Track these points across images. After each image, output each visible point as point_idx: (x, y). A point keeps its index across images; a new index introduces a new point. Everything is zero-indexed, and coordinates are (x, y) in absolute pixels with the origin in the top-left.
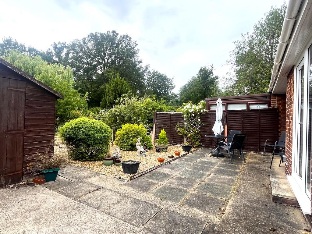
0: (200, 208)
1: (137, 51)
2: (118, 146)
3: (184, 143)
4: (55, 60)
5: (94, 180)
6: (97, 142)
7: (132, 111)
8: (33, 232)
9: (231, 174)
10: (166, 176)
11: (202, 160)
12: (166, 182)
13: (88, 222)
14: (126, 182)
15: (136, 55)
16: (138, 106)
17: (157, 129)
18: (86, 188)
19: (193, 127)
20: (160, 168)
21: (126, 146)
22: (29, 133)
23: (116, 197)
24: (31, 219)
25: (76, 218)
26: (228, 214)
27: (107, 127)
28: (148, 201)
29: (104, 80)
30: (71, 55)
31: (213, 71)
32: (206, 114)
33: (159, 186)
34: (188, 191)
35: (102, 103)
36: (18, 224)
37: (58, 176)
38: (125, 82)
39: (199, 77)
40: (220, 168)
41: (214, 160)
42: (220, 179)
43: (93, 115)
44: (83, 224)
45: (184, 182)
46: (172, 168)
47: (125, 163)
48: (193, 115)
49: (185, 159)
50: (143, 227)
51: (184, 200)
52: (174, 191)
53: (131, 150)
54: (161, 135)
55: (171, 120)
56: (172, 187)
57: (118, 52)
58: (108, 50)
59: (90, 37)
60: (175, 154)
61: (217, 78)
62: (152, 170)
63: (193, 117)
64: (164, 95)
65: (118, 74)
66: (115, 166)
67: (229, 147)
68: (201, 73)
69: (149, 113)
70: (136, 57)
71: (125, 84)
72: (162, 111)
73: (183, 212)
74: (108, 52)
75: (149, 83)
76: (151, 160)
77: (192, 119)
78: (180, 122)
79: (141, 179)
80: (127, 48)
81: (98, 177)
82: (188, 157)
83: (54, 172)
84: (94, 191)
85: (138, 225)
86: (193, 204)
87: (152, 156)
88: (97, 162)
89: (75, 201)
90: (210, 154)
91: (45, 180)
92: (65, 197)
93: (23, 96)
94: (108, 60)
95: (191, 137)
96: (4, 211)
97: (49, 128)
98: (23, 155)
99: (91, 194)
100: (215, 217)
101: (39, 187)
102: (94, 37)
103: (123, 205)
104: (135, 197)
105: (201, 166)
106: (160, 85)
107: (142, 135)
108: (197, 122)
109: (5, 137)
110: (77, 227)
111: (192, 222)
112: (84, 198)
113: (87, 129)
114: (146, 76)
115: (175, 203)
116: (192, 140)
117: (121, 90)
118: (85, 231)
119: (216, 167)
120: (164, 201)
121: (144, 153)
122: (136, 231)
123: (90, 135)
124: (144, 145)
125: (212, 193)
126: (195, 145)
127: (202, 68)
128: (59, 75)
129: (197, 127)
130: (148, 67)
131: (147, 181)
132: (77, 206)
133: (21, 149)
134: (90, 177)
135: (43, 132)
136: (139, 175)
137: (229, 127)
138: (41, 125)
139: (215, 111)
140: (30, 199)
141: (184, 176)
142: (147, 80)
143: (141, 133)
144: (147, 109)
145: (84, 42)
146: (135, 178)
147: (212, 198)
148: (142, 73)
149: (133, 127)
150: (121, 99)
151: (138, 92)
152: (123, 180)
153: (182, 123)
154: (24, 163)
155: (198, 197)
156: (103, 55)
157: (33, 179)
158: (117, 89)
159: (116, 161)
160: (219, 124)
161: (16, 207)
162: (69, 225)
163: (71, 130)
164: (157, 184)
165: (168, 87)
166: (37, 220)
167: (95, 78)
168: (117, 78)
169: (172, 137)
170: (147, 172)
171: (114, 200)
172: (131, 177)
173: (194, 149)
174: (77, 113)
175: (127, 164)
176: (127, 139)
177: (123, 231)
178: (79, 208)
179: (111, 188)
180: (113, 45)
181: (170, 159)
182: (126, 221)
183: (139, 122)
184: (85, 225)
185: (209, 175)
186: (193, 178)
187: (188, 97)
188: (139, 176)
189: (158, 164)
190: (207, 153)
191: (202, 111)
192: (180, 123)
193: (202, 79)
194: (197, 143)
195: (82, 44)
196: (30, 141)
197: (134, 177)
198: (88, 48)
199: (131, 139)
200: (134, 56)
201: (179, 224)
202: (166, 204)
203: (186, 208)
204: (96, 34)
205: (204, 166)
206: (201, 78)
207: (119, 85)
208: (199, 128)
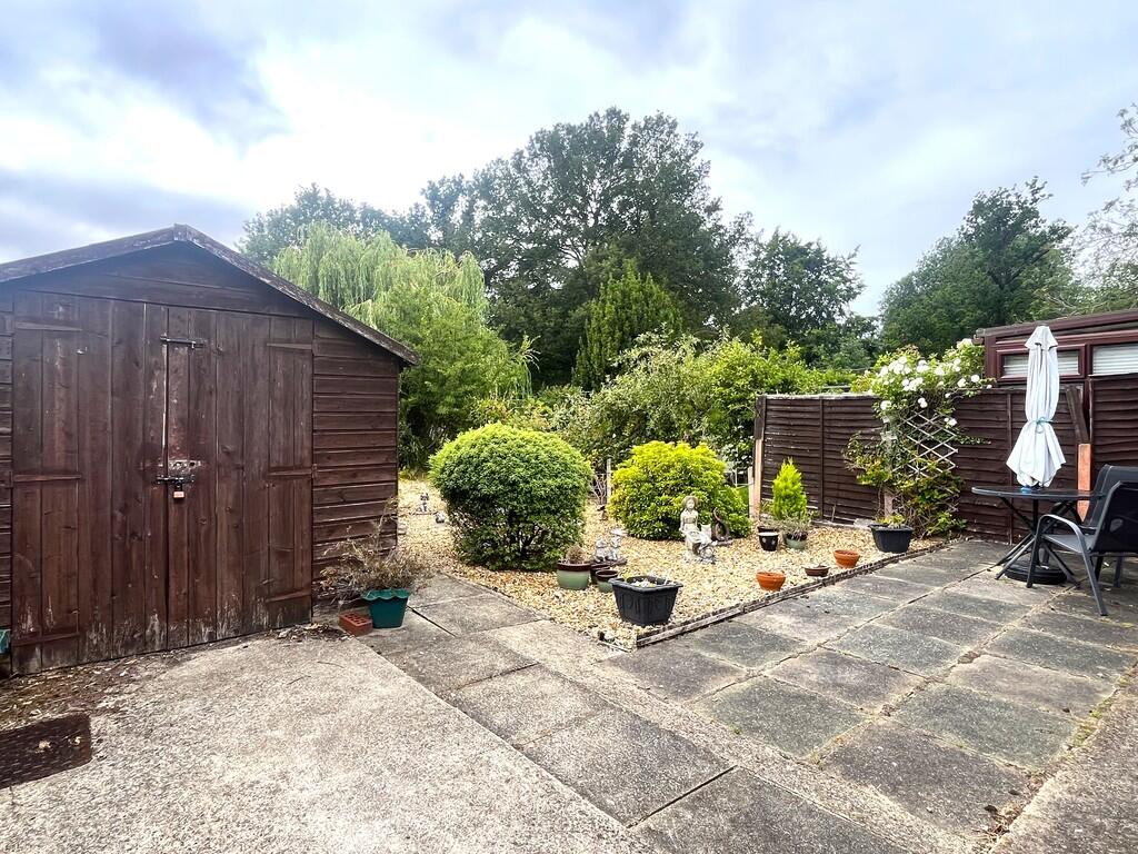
0: (895, 790)
1: (699, 170)
2: (620, 522)
3: (882, 515)
4: (433, 237)
5: (516, 638)
6: (538, 506)
7: (676, 395)
8: (306, 778)
9: (1088, 662)
10: (775, 643)
11: (951, 590)
12: (770, 669)
13: (461, 773)
14: (620, 653)
15: (696, 184)
16: (695, 373)
17: (769, 461)
18: (482, 658)
19: (921, 450)
20: (758, 613)
21: (647, 522)
22: (325, 476)
23: (572, 703)
24: (311, 737)
25: (430, 757)
26: (1028, 837)
27: (572, 456)
28: (682, 734)
29: (586, 287)
30: (478, 217)
31: (1039, 207)
32: (982, 394)
33: (740, 681)
34: (859, 713)
35: (578, 371)
36: (275, 747)
37: (408, 613)
38: (655, 288)
39: (968, 237)
40: (1036, 631)
41: (1016, 592)
42: (1021, 677)
43: (545, 412)
44: (446, 777)
45: (847, 674)
46: (811, 617)
47: (625, 584)
48: (923, 403)
49: (875, 582)
50: (642, 825)
51: (830, 745)
52: (796, 709)
53: (666, 539)
54: (782, 485)
55: (826, 424)
56: (793, 690)
57: (632, 184)
58: (596, 181)
59: (538, 146)
60: (835, 560)
61: (1059, 233)
62: (724, 618)
63: (920, 409)
64: (815, 325)
65: (630, 264)
66: (597, 593)
67: (1091, 542)
68: (980, 220)
69: (740, 400)
70: (697, 190)
71: (654, 298)
72: (789, 391)
73: (814, 794)
74: (596, 187)
75: (755, 283)
76: (732, 578)
77: (918, 420)
78: (864, 432)
79: (677, 647)
80: (663, 164)
81: (530, 627)
82: (890, 574)
83: (395, 599)
84: (507, 673)
85: (627, 815)
86: (869, 767)
87: (742, 563)
88: (539, 574)
89: (439, 700)
90: (999, 569)
91: (370, 622)
92: (414, 682)
93: (306, 366)
94: (596, 216)
95: (913, 492)
96: (252, 704)
97: (382, 460)
98: (313, 543)
99: (496, 684)
100: (957, 842)
101: (353, 644)
102: (549, 144)
103: (591, 734)
104: (640, 710)
105: (939, 617)
106: (796, 286)
107: (706, 484)
108: (942, 431)
109: (265, 487)
110: (427, 785)
111: (846, 840)
112: (472, 693)
113: (504, 462)
114: (742, 259)
115: (788, 754)
116: (916, 506)
117: (641, 319)
118: (446, 801)
119: (1015, 624)
120: (748, 742)
121: (708, 551)
122: (610, 834)
123: (514, 483)
124: (715, 522)
125: (970, 734)
126: (934, 529)
127: (985, 200)
128: (443, 285)
129: (943, 450)
130: (745, 223)
131: (697, 656)
132: (441, 718)
133: (306, 526)
134: (504, 624)
135: (366, 473)
136: (672, 631)
137: (1099, 451)
138: (358, 452)
139: (1023, 382)
140: (321, 677)
141: (854, 654)
142: (746, 272)
143: (700, 475)
144: (732, 385)
145: (517, 166)
146: (654, 643)
147: (963, 755)
148: (723, 251)
149: (673, 456)
150: (634, 353)
151: (710, 320)
152: (610, 645)
153: (873, 434)
154: (316, 566)
155: (895, 742)
156: (579, 199)
157: (341, 619)
158: (627, 318)
159: (599, 573)
160: (1041, 438)
161: (281, 697)
162: (405, 774)
163: (458, 465)
164: (733, 672)
165: (831, 292)
166: (325, 745)
167: (556, 286)
168: (626, 276)
169: (834, 493)
170: (704, 622)
171: (563, 713)
172: (639, 638)
173: (928, 544)
174: (496, 409)
175: (631, 590)
176: (652, 499)
177: (566, 825)
178: (446, 726)
179: (563, 671)
180: (611, 160)
181: (811, 580)
182: (589, 792)
183: (701, 433)
184: (452, 781)
185: (970, 658)
186: (893, 663)
187: (917, 328)
188: (671, 638)
189: (759, 593)
190: (985, 560)
191: (962, 383)
192: (867, 434)
193: (985, 245)
194: (943, 518)
195: (513, 171)
196: (327, 500)
197: (653, 638)
198: (529, 183)
199: (664, 497)
200: (691, 188)
201: (787, 839)
202: (755, 756)
203: (833, 780)
204: (556, 131)
205: (955, 618)
206: (981, 239)
207: (636, 301)
208: (952, 458)
